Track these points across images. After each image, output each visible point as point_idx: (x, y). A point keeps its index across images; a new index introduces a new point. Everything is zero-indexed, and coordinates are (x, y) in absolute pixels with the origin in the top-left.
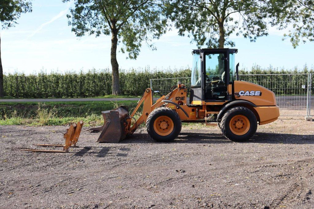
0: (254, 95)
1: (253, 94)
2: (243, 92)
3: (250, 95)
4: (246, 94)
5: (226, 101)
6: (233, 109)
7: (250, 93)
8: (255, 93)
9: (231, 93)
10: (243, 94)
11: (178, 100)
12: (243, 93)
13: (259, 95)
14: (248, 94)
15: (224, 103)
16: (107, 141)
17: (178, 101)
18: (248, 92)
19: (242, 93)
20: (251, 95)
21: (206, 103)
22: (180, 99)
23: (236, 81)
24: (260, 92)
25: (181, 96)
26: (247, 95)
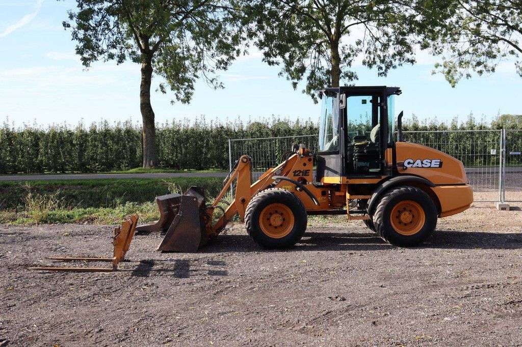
0: (430, 167)
1: (429, 165)
2: (412, 161)
3: (423, 167)
4: (415, 165)
5: (383, 177)
6: (395, 191)
7: (422, 163)
8: (431, 163)
9: (390, 163)
10: (411, 165)
11: (297, 175)
12: (412, 163)
13: (438, 166)
14: (420, 165)
15: (379, 180)
16: (175, 249)
17: (298, 177)
18: (419, 162)
19: (409, 163)
20: (423, 165)
21: (348, 180)
22: (301, 174)
23: (398, 143)
24: (439, 161)
25: (303, 168)
26: (418, 167)
